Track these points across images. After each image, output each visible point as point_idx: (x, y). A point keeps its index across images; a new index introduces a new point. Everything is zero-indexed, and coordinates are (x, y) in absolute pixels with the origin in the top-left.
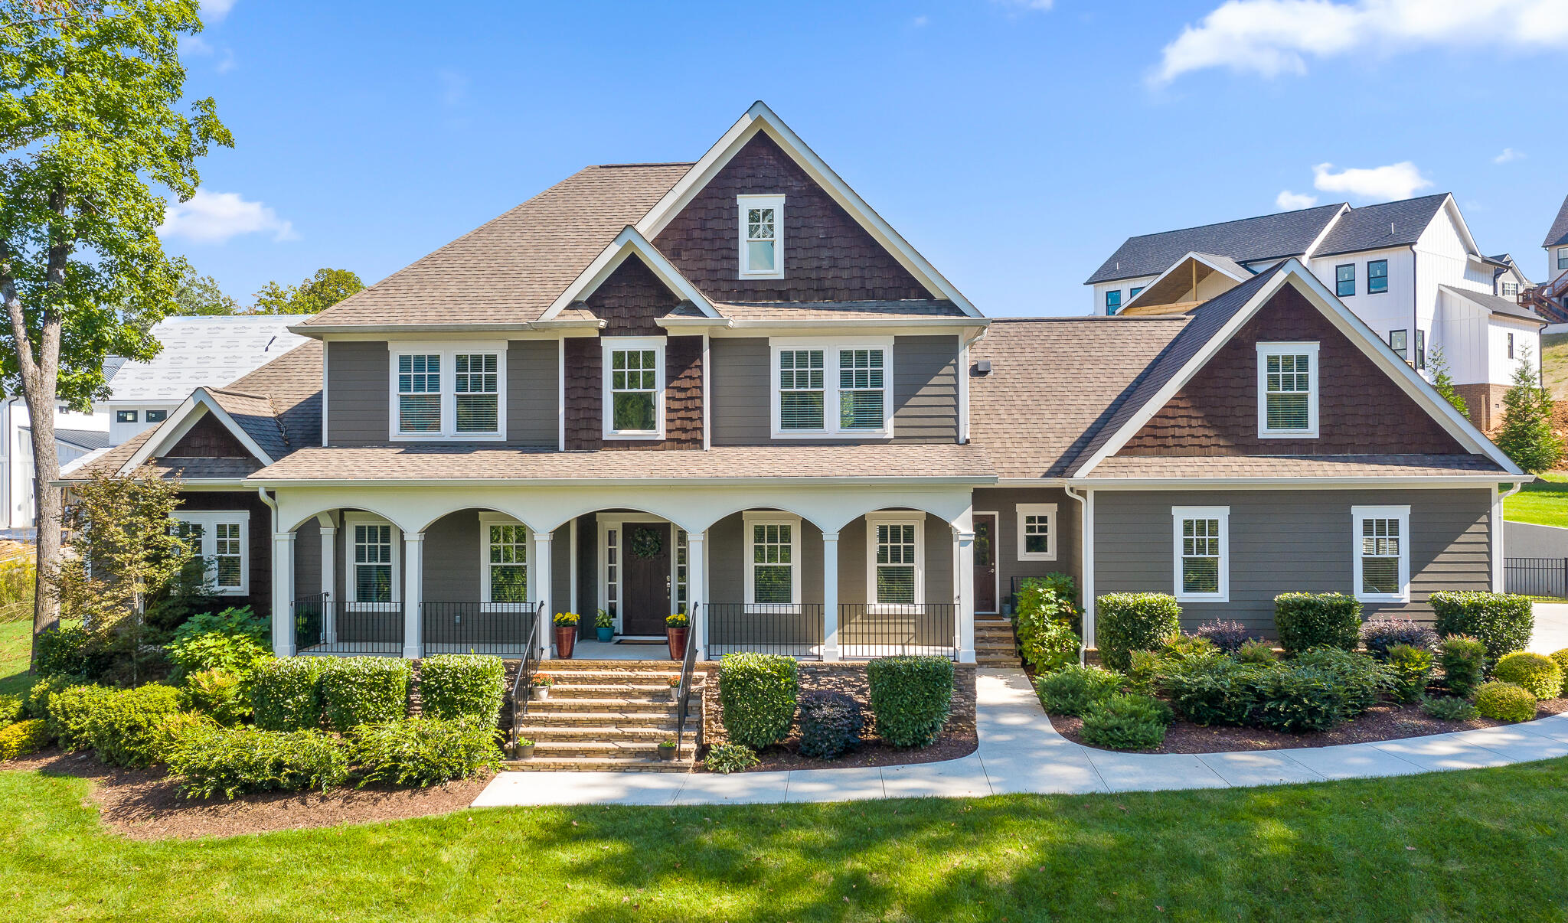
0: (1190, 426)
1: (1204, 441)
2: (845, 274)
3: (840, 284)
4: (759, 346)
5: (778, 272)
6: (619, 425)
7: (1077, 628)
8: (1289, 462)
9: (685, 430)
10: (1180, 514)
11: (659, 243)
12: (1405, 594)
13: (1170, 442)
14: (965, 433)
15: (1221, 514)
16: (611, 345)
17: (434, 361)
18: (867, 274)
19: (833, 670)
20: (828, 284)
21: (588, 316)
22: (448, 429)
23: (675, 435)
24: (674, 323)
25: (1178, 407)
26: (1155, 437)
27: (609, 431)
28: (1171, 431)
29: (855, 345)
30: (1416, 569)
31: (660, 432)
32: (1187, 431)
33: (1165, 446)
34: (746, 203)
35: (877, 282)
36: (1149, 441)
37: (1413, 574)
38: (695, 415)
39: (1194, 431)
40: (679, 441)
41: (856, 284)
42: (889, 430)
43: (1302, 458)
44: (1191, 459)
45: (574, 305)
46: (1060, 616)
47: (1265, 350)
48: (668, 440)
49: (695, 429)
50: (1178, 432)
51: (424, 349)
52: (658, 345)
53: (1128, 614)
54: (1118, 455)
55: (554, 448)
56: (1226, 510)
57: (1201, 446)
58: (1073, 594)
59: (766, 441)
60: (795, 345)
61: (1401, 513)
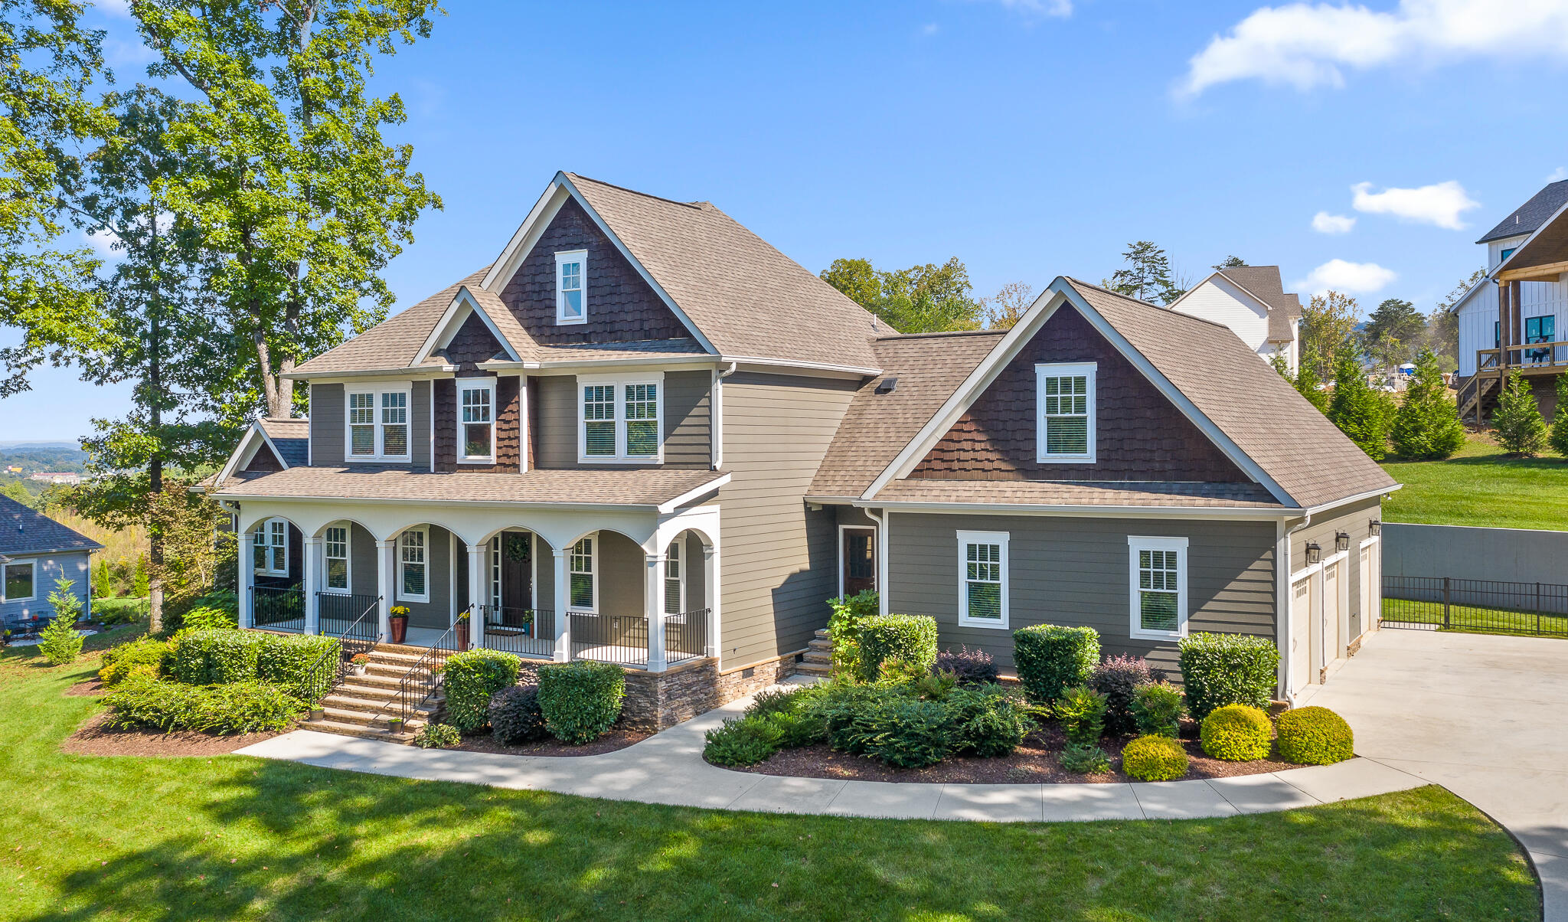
0: (974, 450)
1: (987, 465)
2: (629, 318)
3: (626, 327)
4: (570, 383)
5: (582, 318)
6: (467, 451)
8: (1064, 488)
9: (509, 457)
10: (965, 538)
12: (1184, 633)
13: (956, 465)
14: (720, 462)
15: (1001, 539)
16: (464, 385)
17: (370, 399)
18: (645, 316)
20: (617, 327)
21: (446, 362)
22: (379, 453)
23: (504, 460)
25: (962, 431)
26: (943, 460)
27: (461, 456)
28: (956, 455)
29: (636, 380)
30: (1194, 607)
31: (493, 459)
32: (971, 455)
33: (951, 470)
34: (562, 258)
35: (652, 324)
36: (937, 465)
37: (1191, 612)
38: (514, 443)
39: (978, 456)
40: (504, 465)
41: (637, 326)
42: (661, 456)
43: (1078, 484)
44: (972, 483)
45: (433, 353)
47: (1044, 371)
48: (498, 464)
49: (515, 455)
50: (963, 455)
51: (365, 389)
52: (489, 384)
54: (909, 478)
55: (428, 470)
56: (1005, 535)
57: (983, 470)
59: (573, 465)
60: (595, 381)
61: (1179, 546)
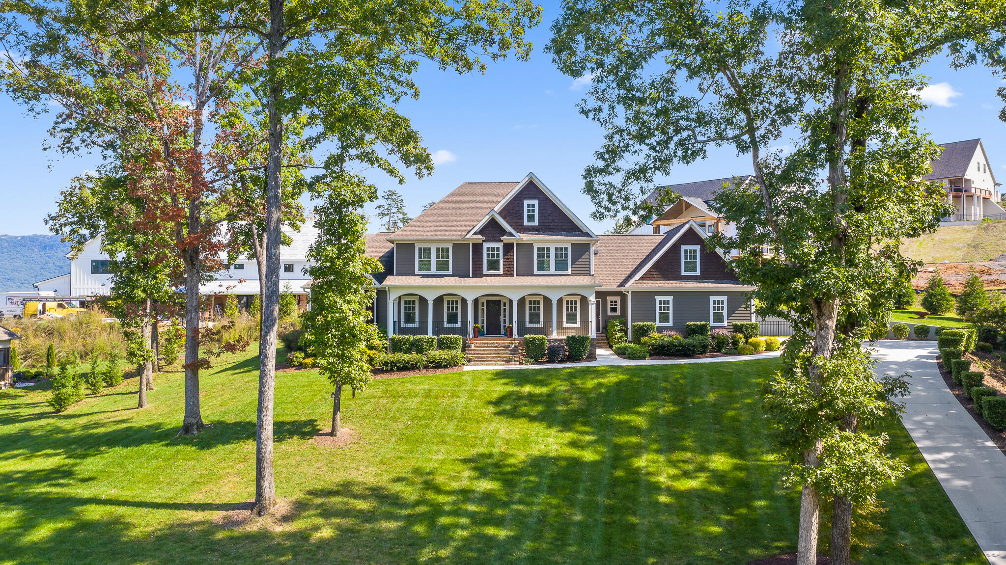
0: (661, 271)
1: (666, 276)
2: (557, 224)
3: (555, 228)
4: (530, 246)
5: (536, 224)
6: (488, 269)
7: (626, 333)
8: (690, 283)
9: (508, 271)
10: (658, 298)
11: (500, 213)
12: (725, 323)
13: (656, 276)
14: (592, 272)
15: (670, 298)
16: (486, 245)
17: (429, 249)
18: (563, 224)
19: (555, 340)
20: (551, 227)
21: (480, 237)
22: (434, 270)
23: (505, 273)
24: (506, 239)
26: (650, 275)
27: (485, 271)
28: (655, 273)
29: (559, 246)
30: (729, 315)
31: (501, 272)
32: (660, 273)
33: (653, 277)
34: (526, 202)
35: (566, 227)
36: (648, 276)
37: (728, 317)
38: (511, 267)
39: (663, 273)
40: (507, 274)
41: (559, 227)
42: (569, 271)
43: (695, 282)
44: (661, 281)
45: (475, 233)
46: (621, 330)
47: (684, 248)
48: (503, 274)
49: (512, 271)
50: (657, 273)
51: (427, 246)
52: (500, 245)
53: (641, 328)
54: (639, 280)
55: (469, 276)
56: (672, 297)
57: (664, 277)
58: (625, 324)
59: (532, 275)
60: (541, 246)
61: (724, 298)
